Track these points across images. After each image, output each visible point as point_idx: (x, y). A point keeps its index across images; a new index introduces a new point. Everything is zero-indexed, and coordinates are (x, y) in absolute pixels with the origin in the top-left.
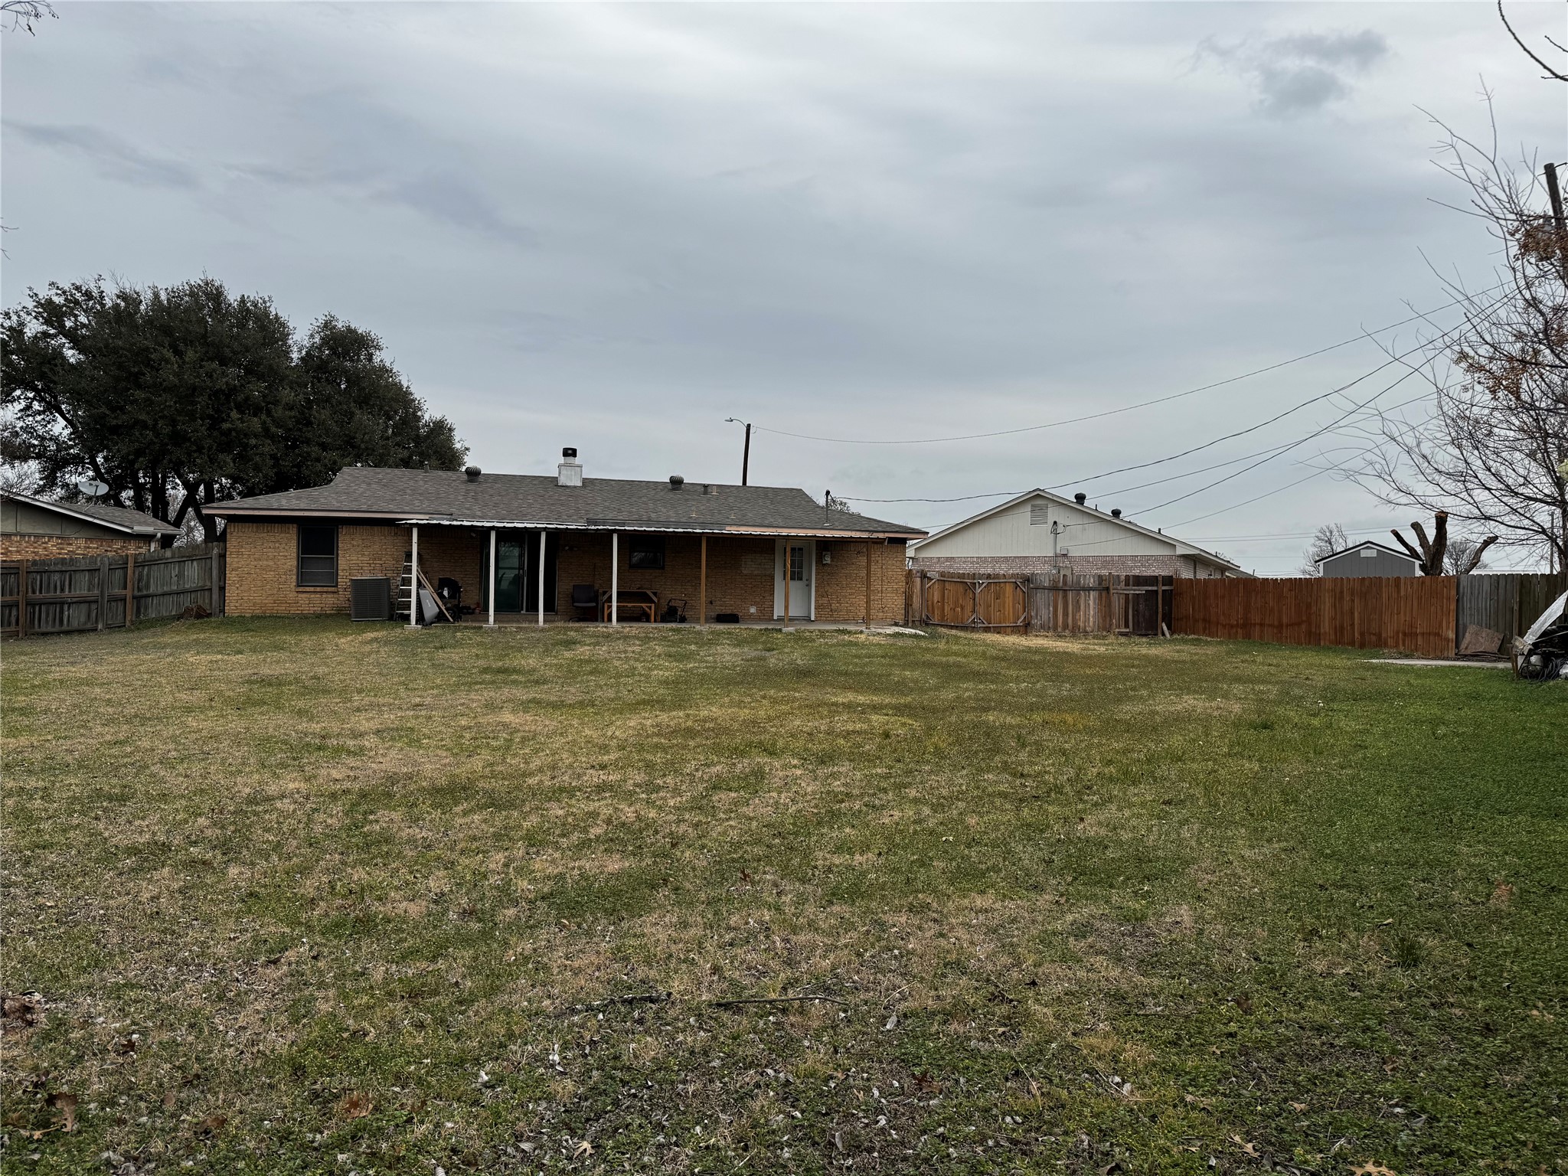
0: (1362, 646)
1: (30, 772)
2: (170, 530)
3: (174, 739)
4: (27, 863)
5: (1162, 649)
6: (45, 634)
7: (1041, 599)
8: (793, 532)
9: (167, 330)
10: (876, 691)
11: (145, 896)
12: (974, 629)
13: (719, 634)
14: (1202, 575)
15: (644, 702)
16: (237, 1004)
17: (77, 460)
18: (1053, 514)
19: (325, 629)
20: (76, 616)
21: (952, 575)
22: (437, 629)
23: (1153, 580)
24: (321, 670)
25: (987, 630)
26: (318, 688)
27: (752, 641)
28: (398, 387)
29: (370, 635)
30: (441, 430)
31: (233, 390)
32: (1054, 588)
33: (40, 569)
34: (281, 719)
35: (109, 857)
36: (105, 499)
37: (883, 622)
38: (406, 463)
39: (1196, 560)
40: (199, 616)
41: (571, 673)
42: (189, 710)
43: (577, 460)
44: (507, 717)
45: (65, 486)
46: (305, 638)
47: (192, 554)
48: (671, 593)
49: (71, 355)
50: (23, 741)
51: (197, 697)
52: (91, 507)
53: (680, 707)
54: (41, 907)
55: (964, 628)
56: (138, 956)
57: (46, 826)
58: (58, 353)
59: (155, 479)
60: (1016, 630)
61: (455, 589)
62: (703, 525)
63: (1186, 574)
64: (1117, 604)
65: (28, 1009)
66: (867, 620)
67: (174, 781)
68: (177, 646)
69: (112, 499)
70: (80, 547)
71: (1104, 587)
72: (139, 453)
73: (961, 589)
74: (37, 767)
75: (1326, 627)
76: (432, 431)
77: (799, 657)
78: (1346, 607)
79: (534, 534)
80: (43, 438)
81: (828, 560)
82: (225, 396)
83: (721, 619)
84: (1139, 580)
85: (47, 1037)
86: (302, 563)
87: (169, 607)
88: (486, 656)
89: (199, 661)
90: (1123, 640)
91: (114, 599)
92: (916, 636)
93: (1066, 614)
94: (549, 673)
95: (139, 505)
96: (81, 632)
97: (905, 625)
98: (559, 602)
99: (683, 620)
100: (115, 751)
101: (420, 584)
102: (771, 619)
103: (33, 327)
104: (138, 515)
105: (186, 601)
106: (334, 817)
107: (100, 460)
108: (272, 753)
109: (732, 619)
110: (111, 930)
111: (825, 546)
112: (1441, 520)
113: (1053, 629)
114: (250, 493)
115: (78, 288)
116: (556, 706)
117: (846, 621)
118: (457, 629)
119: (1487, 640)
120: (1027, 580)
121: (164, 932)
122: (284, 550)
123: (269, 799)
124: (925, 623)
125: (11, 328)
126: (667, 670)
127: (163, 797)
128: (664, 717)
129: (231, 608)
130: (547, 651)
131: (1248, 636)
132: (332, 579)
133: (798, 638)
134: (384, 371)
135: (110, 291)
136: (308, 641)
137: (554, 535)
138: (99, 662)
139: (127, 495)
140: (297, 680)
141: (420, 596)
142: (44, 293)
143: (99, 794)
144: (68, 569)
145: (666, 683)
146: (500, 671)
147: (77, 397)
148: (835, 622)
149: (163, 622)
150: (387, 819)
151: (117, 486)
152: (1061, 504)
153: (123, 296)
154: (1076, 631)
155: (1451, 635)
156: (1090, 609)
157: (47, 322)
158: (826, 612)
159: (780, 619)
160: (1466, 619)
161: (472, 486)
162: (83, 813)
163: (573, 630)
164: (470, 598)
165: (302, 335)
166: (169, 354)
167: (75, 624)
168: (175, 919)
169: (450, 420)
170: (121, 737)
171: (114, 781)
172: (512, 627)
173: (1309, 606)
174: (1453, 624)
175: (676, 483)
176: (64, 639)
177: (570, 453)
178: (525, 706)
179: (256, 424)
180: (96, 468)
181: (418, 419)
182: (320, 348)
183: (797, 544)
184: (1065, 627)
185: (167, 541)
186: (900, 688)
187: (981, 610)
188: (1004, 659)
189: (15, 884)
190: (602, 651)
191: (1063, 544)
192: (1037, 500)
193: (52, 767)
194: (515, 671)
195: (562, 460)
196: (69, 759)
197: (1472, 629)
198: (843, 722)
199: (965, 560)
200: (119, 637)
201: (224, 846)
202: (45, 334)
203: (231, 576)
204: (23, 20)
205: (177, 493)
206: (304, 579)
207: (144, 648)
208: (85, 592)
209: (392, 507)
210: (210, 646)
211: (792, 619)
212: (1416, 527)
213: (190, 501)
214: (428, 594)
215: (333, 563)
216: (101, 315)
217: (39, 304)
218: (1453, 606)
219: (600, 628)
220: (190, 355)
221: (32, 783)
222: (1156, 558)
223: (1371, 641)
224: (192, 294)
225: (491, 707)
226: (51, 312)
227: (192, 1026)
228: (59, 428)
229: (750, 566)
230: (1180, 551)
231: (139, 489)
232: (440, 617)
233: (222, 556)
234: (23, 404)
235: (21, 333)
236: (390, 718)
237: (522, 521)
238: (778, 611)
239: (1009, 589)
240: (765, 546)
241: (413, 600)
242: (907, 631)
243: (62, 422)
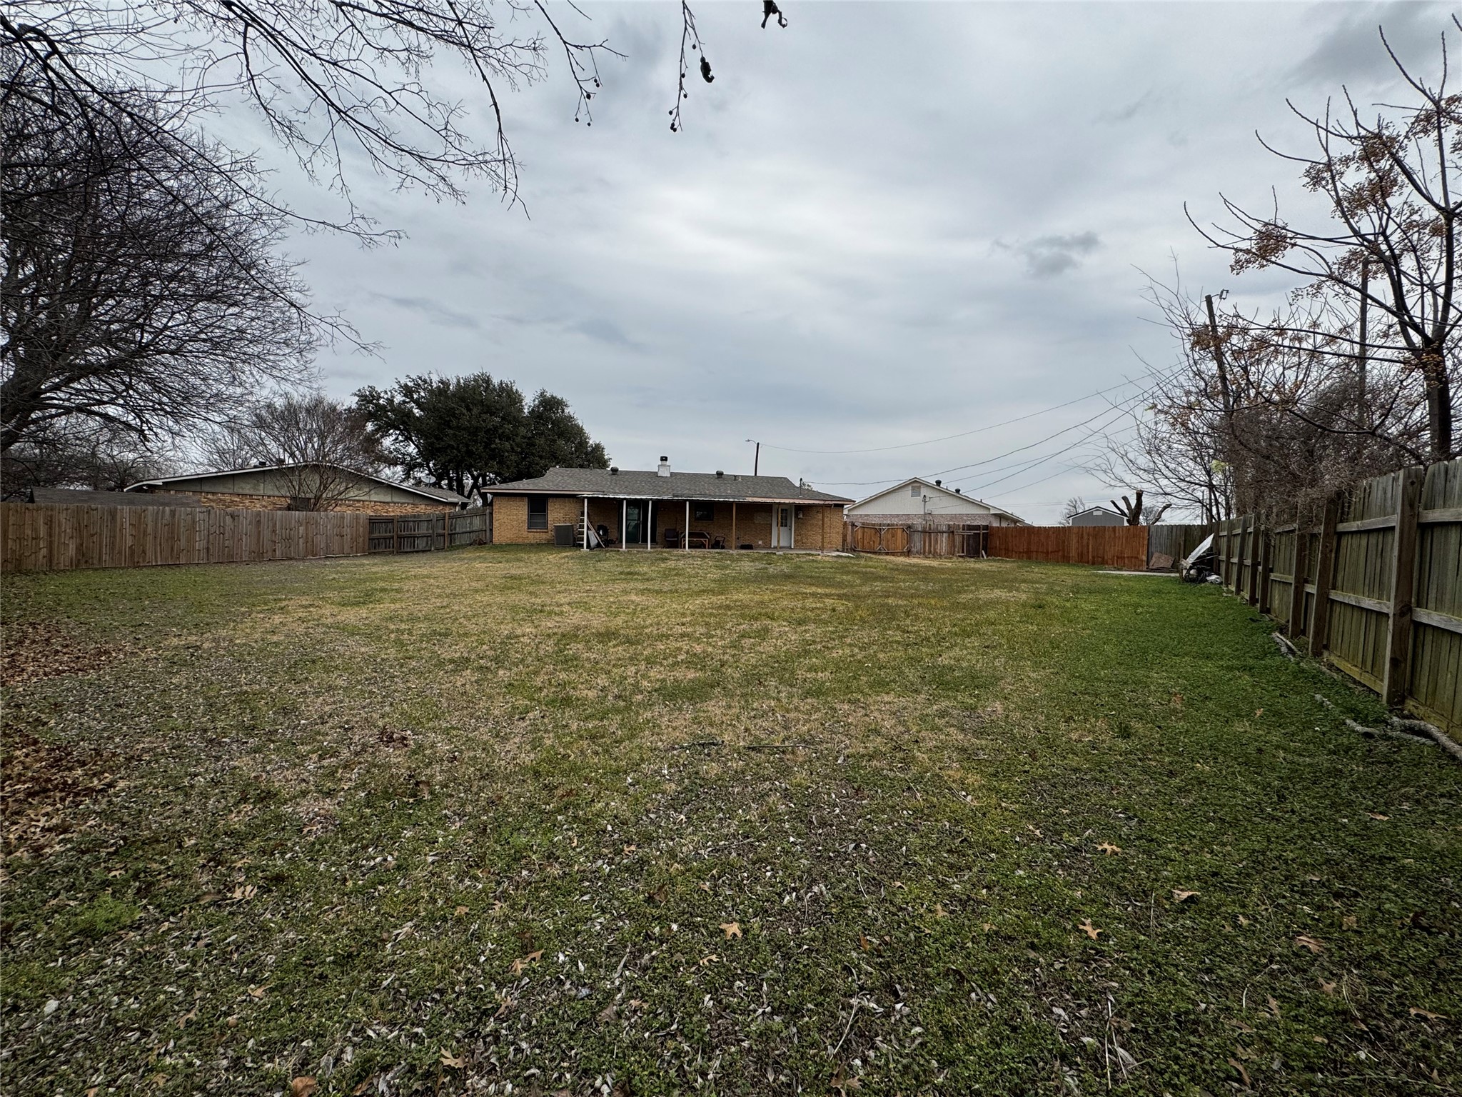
0: (1093, 564)
1: (402, 621)
2: (466, 500)
3: (470, 606)
4: (402, 666)
5: (984, 564)
6: (407, 552)
7: (917, 537)
8: (782, 501)
9: (463, 399)
10: (827, 586)
11: (459, 684)
12: (880, 554)
13: (743, 555)
14: (1004, 525)
15: (704, 591)
16: (505, 739)
17: (421, 465)
18: (924, 491)
19: (541, 551)
20: (421, 544)
21: (868, 524)
22: (596, 551)
23: (978, 527)
24: (540, 572)
25: (887, 554)
26: (538, 581)
27: (760, 559)
28: (577, 426)
29: (564, 554)
30: (598, 449)
31: (496, 428)
32: (924, 532)
33: (404, 520)
34: (522, 596)
35: (440, 664)
36: (434, 485)
37: (831, 549)
38: (581, 466)
39: (1001, 517)
40: (480, 544)
41: (665, 575)
42: (477, 591)
43: (668, 463)
44: (634, 597)
45: (415, 478)
46: (532, 555)
47: (475, 512)
48: (718, 534)
49: (417, 412)
50: (398, 605)
51: (480, 585)
52: (427, 489)
53: (722, 594)
54: (409, 688)
55: (875, 553)
56: (457, 713)
57: (411, 648)
58: (411, 411)
59: (458, 474)
60: (903, 554)
61: (606, 532)
62: (734, 497)
63: (996, 524)
64: (958, 540)
65: (404, 738)
66: (822, 549)
67: (471, 627)
68: (470, 559)
69: (437, 485)
70: (422, 509)
71: (951, 531)
72: (450, 461)
73: (873, 531)
74: (405, 618)
75: (1073, 553)
76: (593, 449)
77: (785, 568)
78: (1085, 541)
79: (646, 501)
80: (404, 454)
81: (801, 516)
82: (493, 432)
83: (743, 547)
84: (970, 528)
85: (414, 752)
86: (530, 517)
87: (465, 539)
88: (621, 566)
89: (480, 566)
90: (961, 559)
91: (439, 535)
92: (848, 557)
93: (930, 546)
94: (654, 575)
95: (450, 487)
96: (423, 551)
97: (843, 551)
98: (658, 538)
99: (723, 548)
100: (441, 611)
101: (588, 528)
102: (770, 548)
103: (398, 398)
104: (450, 492)
105: (474, 536)
106: (550, 647)
107: (431, 465)
108: (518, 614)
109: (749, 547)
110: (443, 700)
111: (799, 508)
112: (1139, 495)
113: (923, 554)
114: (504, 481)
115: (420, 378)
116: (658, 592)
117: (810, 549)
118: (607, 552)
119: (1165, 561)
120: (909, 527)
121: (469, 702)
122: (520, 512)
123: (517, 637)
124: (853, 550)
125: (388, 399)
126: (716, 574)
127: (466, 634)
128: (714, 599)
129: (496, 540)
130: (653, 564)
131: (1029, 558)
132: (545, 525)
133: (785, 558)
134: (570, 417)
135: (435, 379)
136: (533, 557)
137: (655, 502)
138: (432, 567)
139: (444, 482)
140: (529, 577)
141: (590, 535)
142: (403, 381)
143: (435, 633)
144: (417, 520)
145: (714, 581)
146: (629, 573)
147: (420, 433)
148: (805, 549)
149: (462, 547)
150: (574, 648)
151: (440, 478)
152: (928, 486)
153: (442, 382)
154: (936, 555)
155: (1145, 558)
156: (943, 543)
157: (405, 395)
158: (800, 544)
159: (775, 548)
160: (1153, 549)
161: (614, 477)
162: (428, 642)
163: (666, 553)
164: (613, 535)
165: (529, 400)
166: (465, 411)
167: (421, 548)
168: (474, 696)
169: (603, 444)
170: (445, 604)
171: (442, 626)
172: (634, 551)
173: (1064, 542)
174: (1145, 552)
175: (720, 474)
176: (416, 554)
177: (664, 459)
178: (642, 592)
179: (507, 445)
180: (430, 470)
181: (587, 443)
182: (538, 407)
183: (784, 507)
184: (930, 552)
185: (464, 506)
186: (840, 585)
187: (884, 543)
188: (897, 570)
189: (396, 676)
190: (681, 564)
191: (929, 507)
192: (915, 484)
193: (412, 619)
194: (638, 574)
195: (660, 463)
196: (420, 615)
197: (1156, 555)
198: (810, 603)
199: (875, 516)
200: (441, 554)
201: (496, 660)
202: (404, 402)
203: (496, 524)
204: (393, 240)
205: (468, 481)
206: (531, 525)
207: (454, 560)
208: (425, 532)
209: (575, 488)
210: (486, 559)
211: (781, 548)
212: (1125, 499)
213: (475, 486)
214: (592, 533)
215: (545, 517)
216: (431, 392)
217: (401, 387)
218: (1146, 542)
219: (680, 552)
220: (475, 411)
221: (403, 626)
222: (979, 515)
223: (1099, 561)
224: (475, 380)
225: (625, 592)
226: (407, 391)
227: (484, 749)
228: (412, 449)
229: (759, 519)
230: (992, 512)
231: (450, 480)
232: (598, 545)
233: (491, 514)
234: (394, 437)
235: (393, 401)
236: (575, 597)
237: (639, 494)
238: (774, 543)
239: (899, 532)
240: (767, 508)
241: (585, 536)
242: (844, 554)
243: (413, 446)
